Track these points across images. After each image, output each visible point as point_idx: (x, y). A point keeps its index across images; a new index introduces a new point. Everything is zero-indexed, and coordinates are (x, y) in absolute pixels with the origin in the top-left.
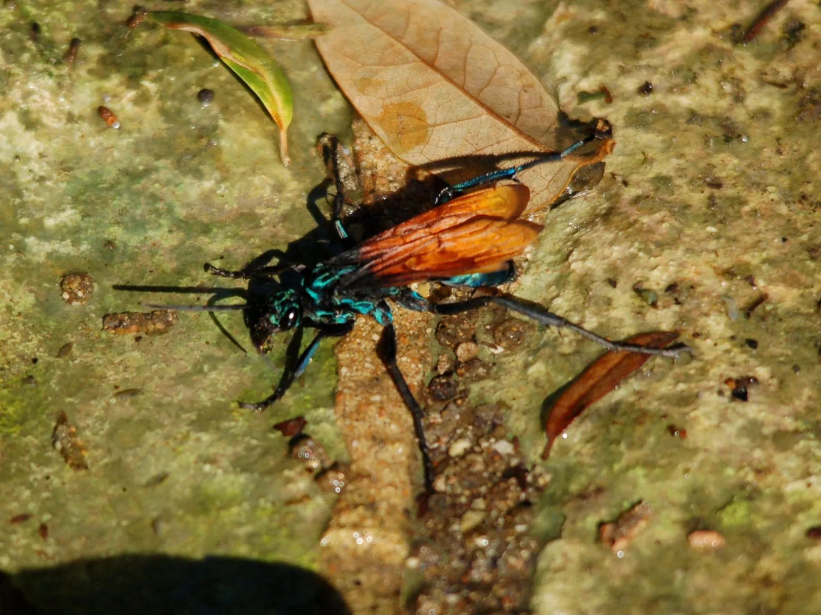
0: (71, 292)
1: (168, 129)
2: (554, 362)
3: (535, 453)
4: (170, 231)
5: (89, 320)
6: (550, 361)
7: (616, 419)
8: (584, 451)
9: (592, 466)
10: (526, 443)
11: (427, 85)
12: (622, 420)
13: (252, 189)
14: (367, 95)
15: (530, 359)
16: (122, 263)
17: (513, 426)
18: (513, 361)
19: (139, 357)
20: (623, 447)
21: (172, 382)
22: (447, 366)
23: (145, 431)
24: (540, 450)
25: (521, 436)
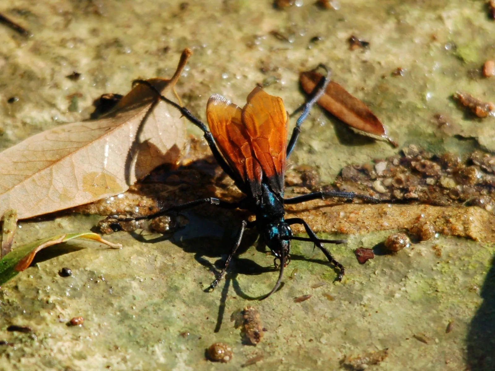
0: (226, 354)
1: (86, 297)
2: (314, 134)
3: (390, 151)
4: (174, 306)
5: (245, 352)
6: (313, 137)
7: (377, 103)
8: (398, 123)
9: (413, 120)
10: (379, 156)
11: (72, 166)
12: (379, 100)
13: (139, 265)
14: (74, 197)
15: (305, 148)
16: (198, 331)
17: (363, 161)
18: (303, 159)
19: (282, 329)
20: (404, 101)
21: (310, 313)
22: (306, 188)
23: (357, 327)
24: (389, 147)
25: (371, 158)
